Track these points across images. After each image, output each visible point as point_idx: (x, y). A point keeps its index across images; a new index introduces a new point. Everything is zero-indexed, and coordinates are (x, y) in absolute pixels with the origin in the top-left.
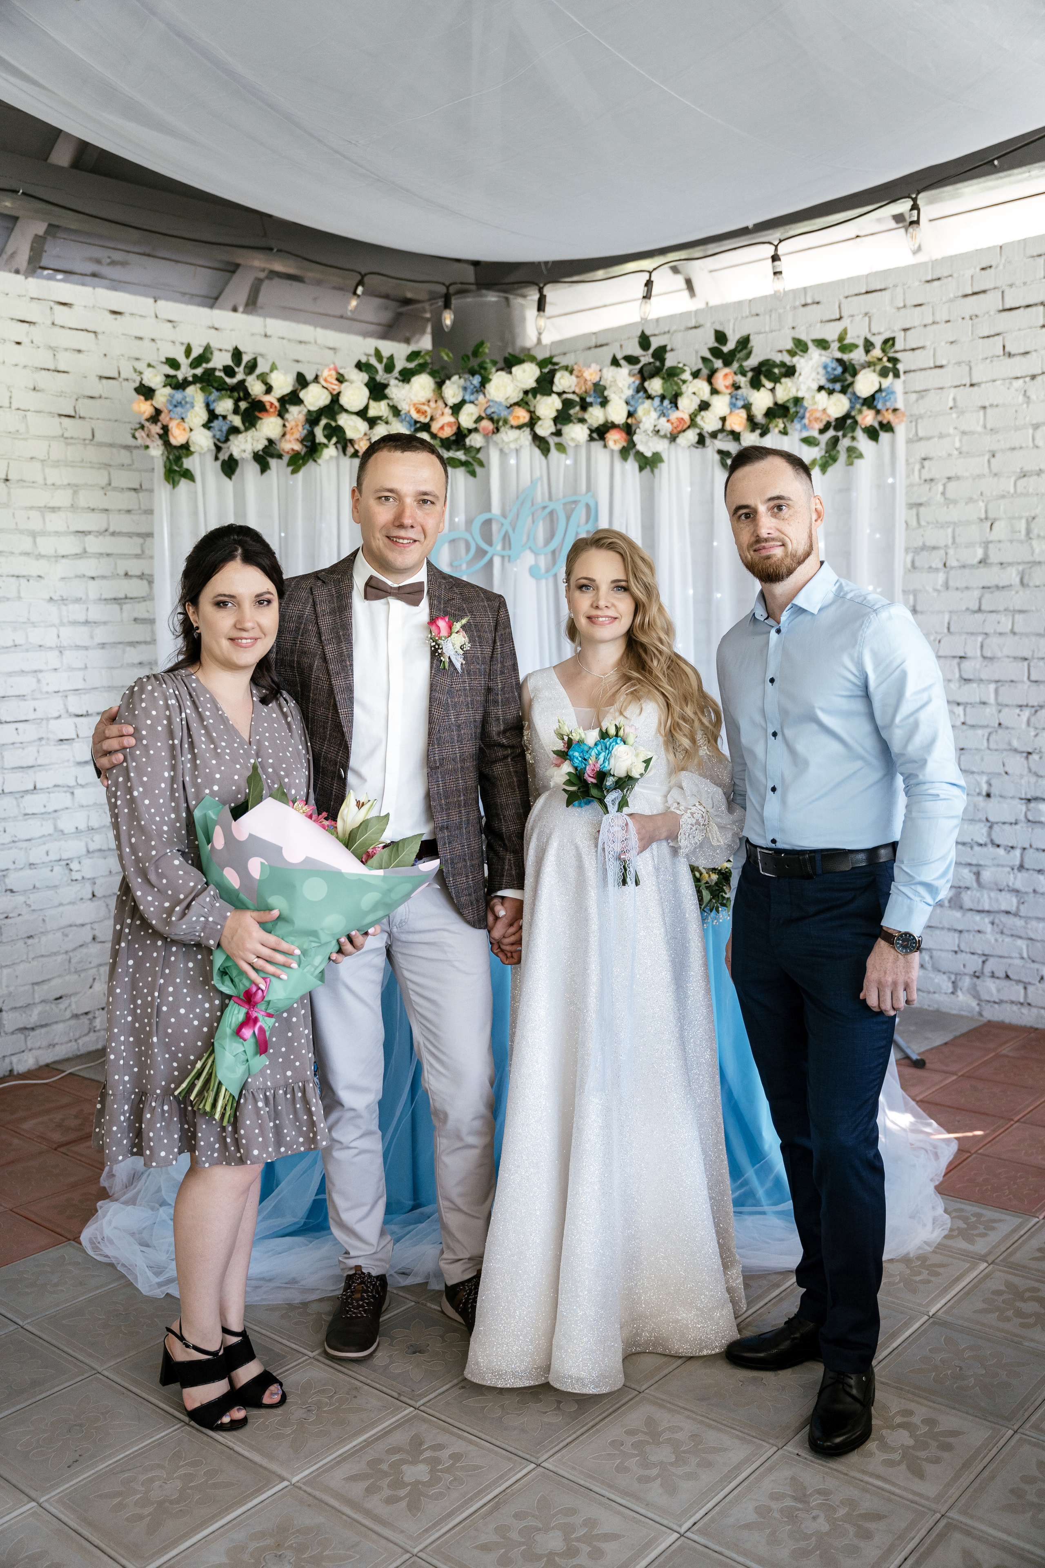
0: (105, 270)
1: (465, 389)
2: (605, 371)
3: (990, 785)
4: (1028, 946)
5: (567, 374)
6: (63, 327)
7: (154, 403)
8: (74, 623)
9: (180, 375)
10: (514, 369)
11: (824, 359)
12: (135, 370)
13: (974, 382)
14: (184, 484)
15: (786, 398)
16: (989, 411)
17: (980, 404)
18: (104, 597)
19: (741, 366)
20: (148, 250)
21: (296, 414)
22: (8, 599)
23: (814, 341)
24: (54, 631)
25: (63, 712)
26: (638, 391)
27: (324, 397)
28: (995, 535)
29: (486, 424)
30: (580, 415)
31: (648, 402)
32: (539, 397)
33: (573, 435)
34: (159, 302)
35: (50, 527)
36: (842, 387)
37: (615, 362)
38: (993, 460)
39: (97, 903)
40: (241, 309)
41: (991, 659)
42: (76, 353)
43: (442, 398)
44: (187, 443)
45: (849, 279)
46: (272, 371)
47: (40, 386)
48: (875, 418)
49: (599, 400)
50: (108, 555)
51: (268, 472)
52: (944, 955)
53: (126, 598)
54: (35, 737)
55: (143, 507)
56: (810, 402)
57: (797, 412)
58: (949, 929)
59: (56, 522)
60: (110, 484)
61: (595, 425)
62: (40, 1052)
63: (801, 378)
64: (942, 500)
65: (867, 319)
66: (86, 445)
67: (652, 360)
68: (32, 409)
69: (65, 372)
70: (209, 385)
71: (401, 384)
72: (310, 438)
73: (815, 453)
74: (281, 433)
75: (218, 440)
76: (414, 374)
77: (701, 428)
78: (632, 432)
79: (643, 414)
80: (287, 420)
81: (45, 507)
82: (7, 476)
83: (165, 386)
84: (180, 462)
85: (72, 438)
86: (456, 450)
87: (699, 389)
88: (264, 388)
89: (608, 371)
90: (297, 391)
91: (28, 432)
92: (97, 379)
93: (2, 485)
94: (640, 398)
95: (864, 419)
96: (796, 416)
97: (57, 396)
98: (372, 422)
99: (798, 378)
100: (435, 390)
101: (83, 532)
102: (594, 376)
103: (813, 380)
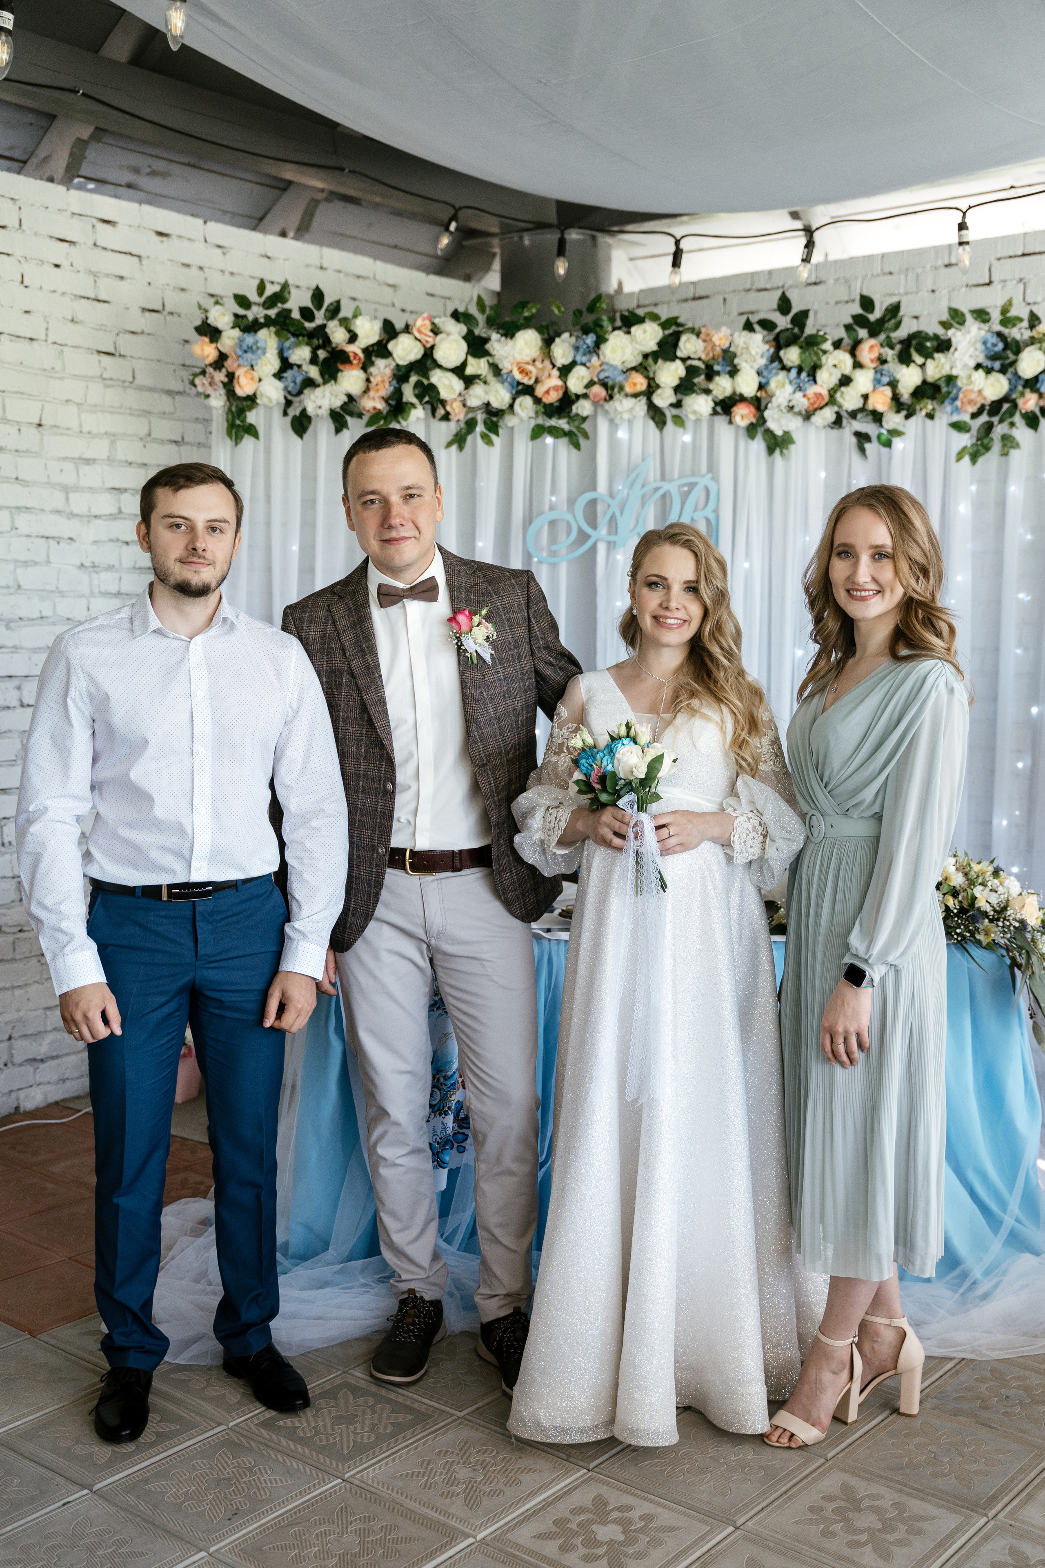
0: (143, 181)
1: (577, 348)
2: (736, 335)
5: (693, 337)
6: (105, 249)
7: (219, 346)
8: (106, 594)
9: (250, 315)
10: (633, 329)
11: (983, 333)
12: (200, 307)
14: (248, 441)
15: (937, 376)
18: (138, 565)
19: (888, 337)
20: (192, 160)
21: (382, 368)
22: (36, 563)
23: (973, 312)
24: (84, 601)
26: (772, 361)
27: (416, 350)
29: (597, 389)
30: (705, 386)
31: (783, 374)
32: (660, 361)
33: (696, 408)
34: (209, 224)
35: (84, 482)
36: (1002, 365)
37: (748, 327)
40: (291, 234)
42: (118, 279)
43: (550, 358)
44: (255, 395)
45: (1003, 237)
46: (355, 316)
47: (80, 317)
48: (1037, 404)
49: (728, 369)
51: (343, 431)
56: (965, 381)
57: (949, 393)
59: (91, 476)
60: (149, 435)
61: (721, 397)
62: (47, 1088)
63: (957, 354)
65: (1021, 286)
66: (125, 388)
67: (790, 326)
68: (70, 344)
69: (104, 302)
70: (284, 329)
71: (503, 339)
72: (397, 396)
73: (965, 440)
74: (363, 389)
75: (289, 392)
76: (518, 328)
77: (840, 407)
78: (763, 406)
79: (777, 387)
80: (371, 374)
81: (80, 458)
82: (40, 420)
83: (233, 328)
84: (243, 416)
85: (111, 379)
86: (560, 418)
87: (840, 361)
88: (347, 336)
89: (740, 336)
90: (384, 342)
91: (64, 369)
92: (139, 312)
93: (34, 431)
94: (774, 368)
95: (1025, 403)
96: (947, 397)
97: (97, 329)
98: (469, 381)
99: (953, 354)
100: (541, 348)
101: (119, 489)
102: (724, 342)
103: (972, 356)
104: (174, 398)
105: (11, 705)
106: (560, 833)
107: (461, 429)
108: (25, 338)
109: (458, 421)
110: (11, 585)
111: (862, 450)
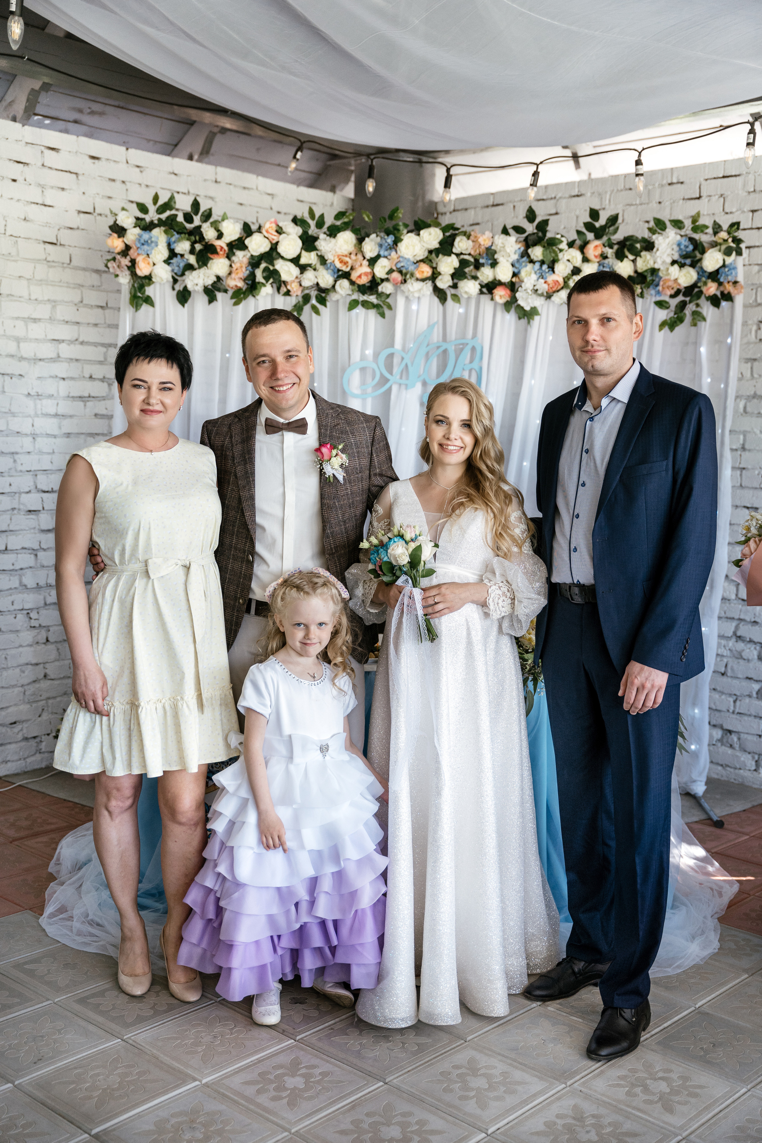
0: (86, 118)
1: (381, 246)
2: (496, 237)
5: (465, 238)
6: (50, 168)
7: (125, 240)
8: (46, 415)
9: (148, 218)
10: (422, 232)
11: (678, 237)
12: (111, 212)
14: (145, 307)
15: (645, 268)
18: (71, 395)
19: (609, 240)
20: (122, 104)
21: (241, 257)
23: (671, 221)
24: (30, 420)
25: (32, 488)
26: (522, 256)
27: (265, 245)
29: (396, 275)
30: (473, 274)
31: (530, 266)
32: (440, 256)
33: (467, 289)
34: (130, 150)
35: (32, 335)
36: (692, 261)
37: (505, 231)
39: (51, 647)
40: (196, 157)
42: (60, 190)
43: (362, 252)
44: (150, 274)
45: (710, 163)
46: (223, 220)
47: (30, 216)
48: (717, 289)
49: (490, 262)
50: (77, 360)
51: (215, 303)
52: (750, 737)
53: (89, 397)
54: (9, 508)
55: (108, 322)
56: (664, 273)
57: (653, 281)
58: (755, 716)
59: (36, 331)
60: (82, 302)
61: (486, 282)
63: (658, 253)
65: (722, 199)
66: (64, 268)
67: (535, 231)
68: (22, 236)
69: (50, 206)
70: (171, 229)
71: (328, 238)
72: (252, 278)
73: (665, 315)
74: (228, 272)
75: (176, 274)
76: (340, 231)
78: (515, 289)
79: (526, 275)
80: (233, 262)
81: (28, 318)
83: (135, 227)
84: (143, 290)
85: (53, 261)
86: (372, 294)
87: (573, 257)
88: (216, 234)
89: (499, 238)
90: (244, 238)
91: (18, 254)
92: (76, 213)
94: (523, 262)
95: (708, 289)
96: (652, 284)
97: (43, 226)
98: (303, 268)
99: (656, 253)
100: (355, 246)
101: (58, 340)
102: (487, 242)
103: (668, 255)
104: (101, 276)
107: (299, 302)
109: (297, 296)
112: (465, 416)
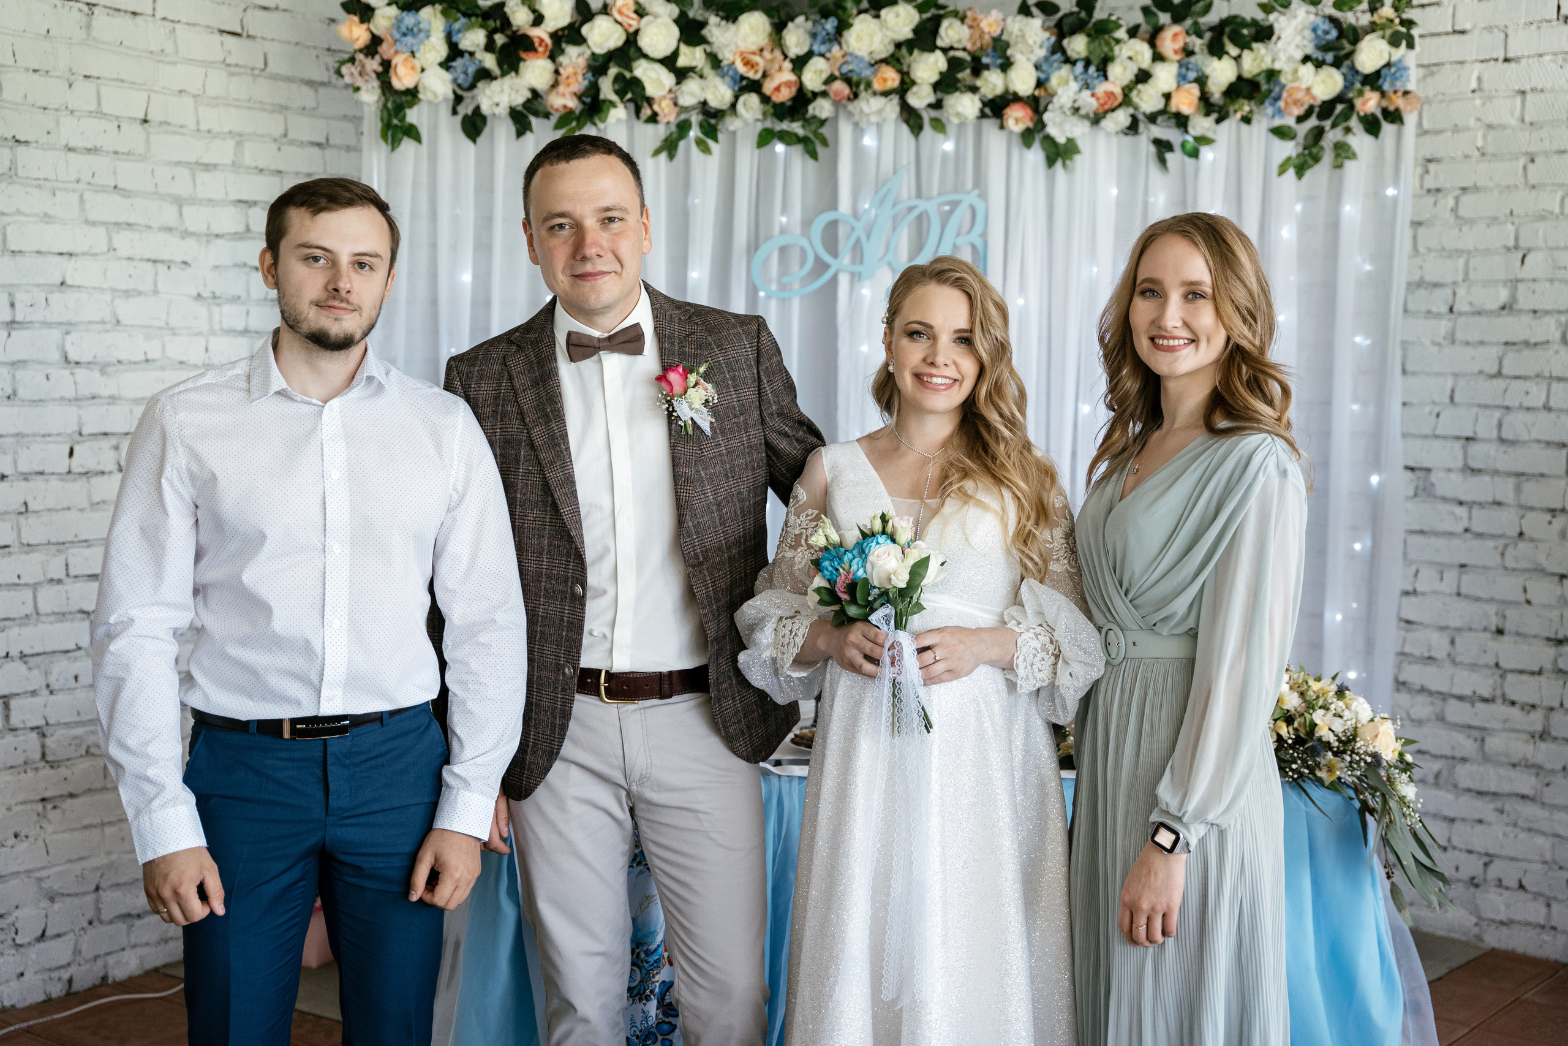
1: (814, 36)
2: (1009, 20)
3: (1504, 617)
4: (1553, 846)
5: (957, 23)
7: (372, 27)
8: (230, 332)
10: (884, 13)
11: (1312, 18)
13: (1510, 55)
14: (407, 145)
15: (1256, 71)
16: (1529, 97)
17: (1517, 88)
19: (1196, 23)
21: (574, 58)
22: (140, 293)
24: (201, 341)
26: (1053, 52)
27: (616, 35)
28: (1527, 272)
29: (839, 86)
30: (970, 83)
31: (1066, 68)
32: (916, 52)
33: (960, 109)
35: (202, 193)
36: (1336, 57)
37: (1024, 10)
38: (1530, 167)
41: (1513, 443)
43: (781, 47)
44: (416, 88)
48: (1379, 105)
49: (999, 61)
51: (525, 134)
56: (1290, 77)
57: (1270, 91)
59: (211, 186)
60: (285, 135)
61: (990, 96)
63: (1280, 44)
64: (1452, 220)
66: (255, 77)
67: (1076, 9)
68: (184, 20)
70: (451, 7)
71: (724, 23)
72: (593, 92)
73: (1289, 149)
74: (551, 83)
75: (459, 86)
76: (742, 10)
77: (1136, 108)
78: (1041, 108)
79: (1059, 84)
80: (561, 65)
81: (197, 163)
82: (146, 115)
83: (389, 4)
84: (401, 114)
85: (236, 65)
86: (793, 120)
87: (1137, 53)
88: (531, 17)
89: (1014, 21)
90: (577, 25)
91: (177, 52)
93: (138, 128)
94: (1055, 61)
95: (1364, 104)
96: (1267, 97)
97: (218, 3)
98: (682, 75)
99: (1275, 44)
100: (770, 35)
101: (246, 202)
102: (994, 28)
103: (1298, 46)
104: (316, 90)
105: (107, 470)
106: (796, 651)
107: (671, 134)
108: (126, 12)
109: (668, 123)
110: (107, 319)
111: (1163, 161)
112: (963, 323)
